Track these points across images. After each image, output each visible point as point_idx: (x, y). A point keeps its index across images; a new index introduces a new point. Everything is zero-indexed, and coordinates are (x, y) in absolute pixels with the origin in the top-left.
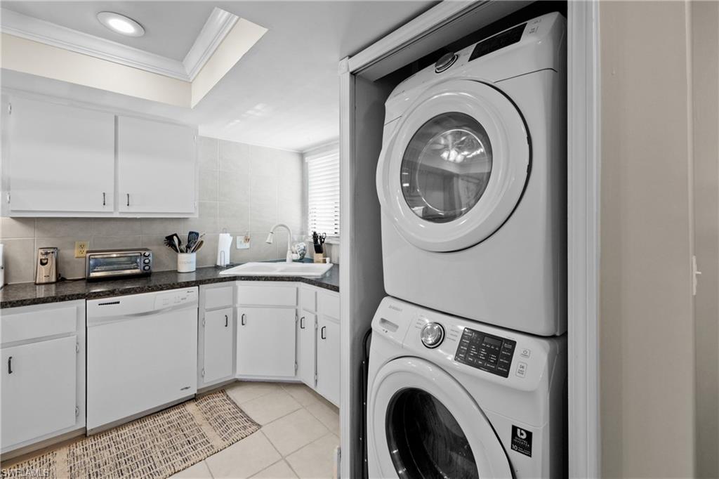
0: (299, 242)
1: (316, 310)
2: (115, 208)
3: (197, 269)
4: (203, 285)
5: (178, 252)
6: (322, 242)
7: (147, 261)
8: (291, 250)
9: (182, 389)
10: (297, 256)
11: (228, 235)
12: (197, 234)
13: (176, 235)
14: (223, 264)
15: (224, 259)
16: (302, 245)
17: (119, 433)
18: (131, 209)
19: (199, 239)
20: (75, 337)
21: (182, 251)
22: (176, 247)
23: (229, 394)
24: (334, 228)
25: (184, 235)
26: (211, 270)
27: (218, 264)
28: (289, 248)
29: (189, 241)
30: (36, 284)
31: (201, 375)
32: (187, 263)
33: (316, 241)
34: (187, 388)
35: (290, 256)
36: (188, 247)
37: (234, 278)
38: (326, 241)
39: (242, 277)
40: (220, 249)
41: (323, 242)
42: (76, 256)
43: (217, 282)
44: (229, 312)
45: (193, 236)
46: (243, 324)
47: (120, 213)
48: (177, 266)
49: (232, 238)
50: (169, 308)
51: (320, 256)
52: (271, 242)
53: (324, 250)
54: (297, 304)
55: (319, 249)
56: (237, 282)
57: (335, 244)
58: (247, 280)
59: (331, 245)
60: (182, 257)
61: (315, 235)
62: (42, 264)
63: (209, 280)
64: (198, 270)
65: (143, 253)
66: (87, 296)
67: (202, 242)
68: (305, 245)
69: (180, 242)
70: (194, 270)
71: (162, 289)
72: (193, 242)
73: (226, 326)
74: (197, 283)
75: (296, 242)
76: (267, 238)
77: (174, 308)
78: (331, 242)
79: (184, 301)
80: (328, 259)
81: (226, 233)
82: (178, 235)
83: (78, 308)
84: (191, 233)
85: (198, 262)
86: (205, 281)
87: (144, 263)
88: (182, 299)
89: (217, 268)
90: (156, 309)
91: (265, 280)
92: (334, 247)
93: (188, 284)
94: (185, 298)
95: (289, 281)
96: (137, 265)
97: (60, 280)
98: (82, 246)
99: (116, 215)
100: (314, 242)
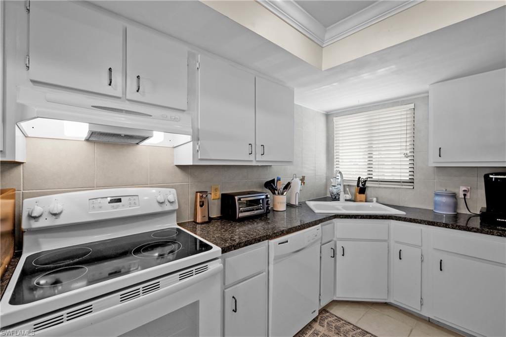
6: (364, 185)
10: (350, 197)
11: (298, 179)
14: (297, 204)
18: (264, 158)
27: (294, 203)
39: (340, 215)
42: (212, 198)
43: (328, 220)
46: (343, 255)
50: (310, 244)
54: (389, 238)
58: (345, 218)
60: (279, 198)
62: (201, 206)
63: (325, 219)
74: (320, 222)
81: (296, 178)
84: (277, 178)
86: (323, 220)
87: (267, 204)
91: (361, 218)
95: (383, 219)
98: (216, 190)
99: (254, 164)
100: (358, 186)
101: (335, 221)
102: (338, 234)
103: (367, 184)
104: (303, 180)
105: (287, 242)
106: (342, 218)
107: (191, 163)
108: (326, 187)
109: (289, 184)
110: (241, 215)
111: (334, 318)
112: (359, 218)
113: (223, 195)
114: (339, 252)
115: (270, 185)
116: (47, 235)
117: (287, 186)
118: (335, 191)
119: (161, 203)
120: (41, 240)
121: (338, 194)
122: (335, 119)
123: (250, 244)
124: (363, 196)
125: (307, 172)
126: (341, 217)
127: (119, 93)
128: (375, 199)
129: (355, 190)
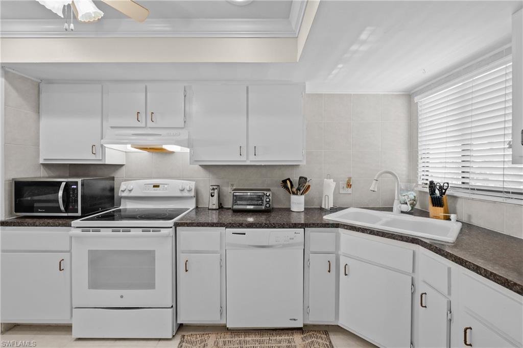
0: (408, 191)
1: (449, 293)
2: (247, 158)
3: (305, 208)
4: (309, 229)
5: (290, 193)
6: (442, 194)
7: (268, 200)
8: (398, 199)
9: (291, 319)
10: (407, 208)
11: (332, 180)
12: (306, 179)
13: (289, 179)
14: (327, 208)
15: (328, 204)
16: (412, 195)
17: (246, 339)
18: (257, 158)
19: (307, 184)
20: (219, 254)
21: (294, 193)
22: (289, 189)
23: (331, 338)
24: (460, 177)
25: (295, 179)
26: (316, 211)
27: (323, 207)
28: (396, 198)
29: (299, 185)
30: (209, 209)
31: (306, 311)
32: (298, 203)
33: (432, 192)
34: (294, 320)
35: (397, 206)
36: (299, 189)
37: (337, 225)
38: (447, 193)
39: (344, 225)
40: (325, 193)
41: (444, 193)
42: (229, 191)
43: (321, 227)
44: (332, 258)
45: (303, 180)
46: (346, 275)
47: (251, 161)
48: (290, 205)
49: (335, 183)
50: (281, 244)
51: (440, 211)
52: (376, 190)
53: (445, 204)
54: (413, 271)
55: (437, 202)
56: (340, 229)
57: (461, 198)
58: (350, 229)
59: (455, 197)
60: (293, 197)
61: (432, 185)
62: (212, 196)
63: (313, 224)
64: (307, 210)
65: (265, 192)
66: (226, 225)
67: (309, 186)
68: (415, 195)
69: (292, 185)
70: (303, 210)
71: (275, 227)
72: (302, 186)
73: (329, 271)
74: (304, 226)
75: (403, 190)
76: (370, 186)
77: (284, 246)
78: (456, 194)
79: (291, 241)
80: (453, 216)
81: (330, 179)
82: (291, 179)
83: (221, 233)
84: (301, 178)
85: (306, 202)
86: (310, 224)
87: (266, 201)
88: (290, 239)
89: (322, 210)
90: (270, 244)
92: (459, 200)
93: (295, 226)
94: (293, 239)
95: (402, 240)
96: (262, 203)
97: (221, 207)
98: (232, 185)
99: (248, 163)
105: (245, 234)
106: (346, 229)
110: (236, 207)
111: (325, 342)
112: (367, 233)
116: (130, 201)
120: (127, 203)
123: (202, 226)
126: (346, 227)
127: (143, 125)
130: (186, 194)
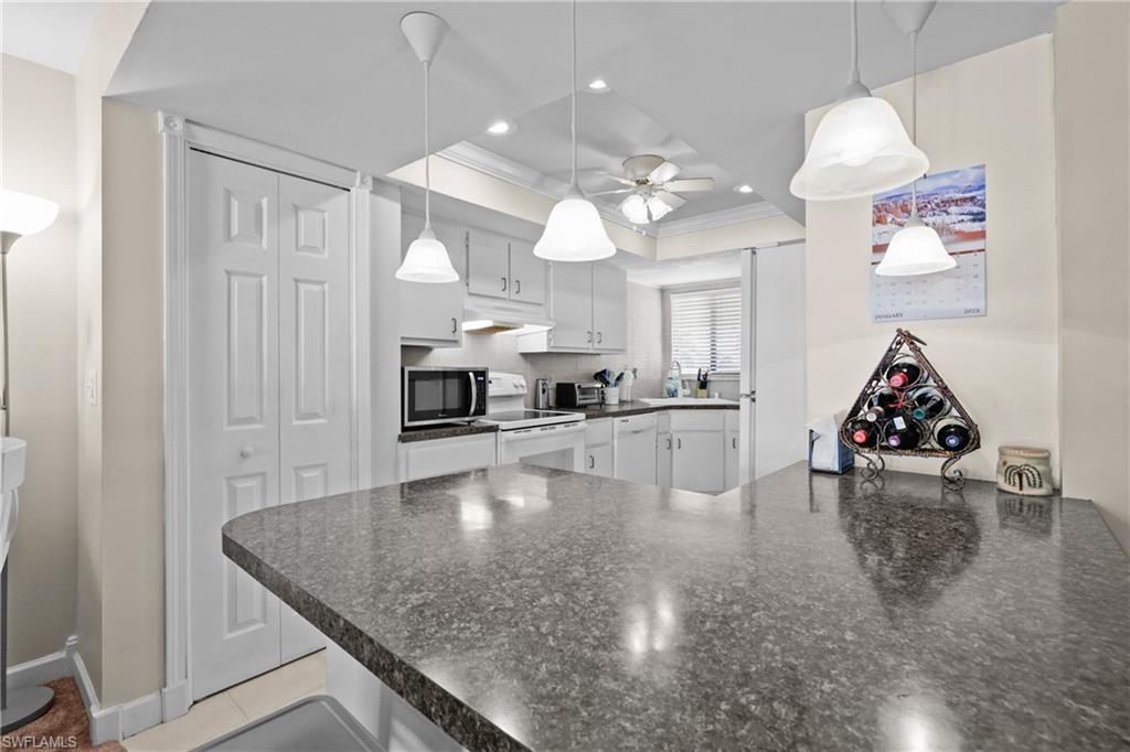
2: (592, 346)
6: (705, 379)
18: (601, 346)
35: (681, 391)
37: (670, 407)
46: (678, 447)
55: (703, 386)
58: (681, 409)
61: (700, 373)
62: (543, 393)
70: (618, 403)
87: (602, 393)
95: (718, 409)
99: (591, 351)
100: (699, 379)
101: (671, 411)
102: (674, 426)
103: (709, 378)
104: (635, 371)
107: (545, 350)
108: (662, 383)
109: (622, 374)
110: (581, 402)
112: (695, 409)
113: (558, 384)
114: (675, 444)
115: (601, 376)
117: (619, 379)
118: (672, 387)
119: (516, 387)
121: (676, 391)
122: (672, 296)
124: (704, 392)
125: (639, 364)
128: (717, 394)
129: (696, 385)
130: (521, 391)
